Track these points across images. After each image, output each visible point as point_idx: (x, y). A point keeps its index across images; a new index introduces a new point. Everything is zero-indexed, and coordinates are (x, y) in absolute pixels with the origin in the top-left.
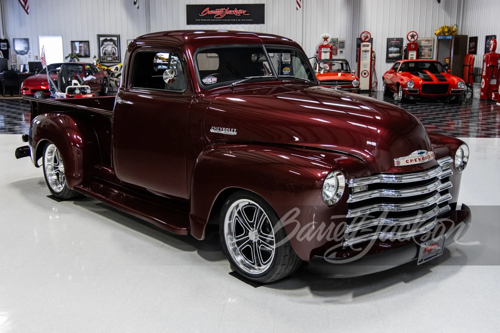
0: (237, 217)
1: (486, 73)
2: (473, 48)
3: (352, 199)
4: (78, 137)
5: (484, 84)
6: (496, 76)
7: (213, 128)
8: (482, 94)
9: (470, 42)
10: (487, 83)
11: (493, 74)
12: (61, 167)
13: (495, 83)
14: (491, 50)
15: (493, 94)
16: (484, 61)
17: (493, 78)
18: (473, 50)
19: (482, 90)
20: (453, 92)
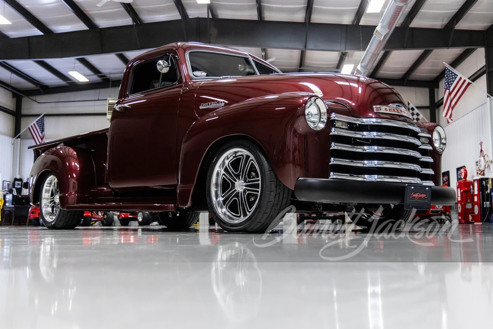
0: (224, 174)
1: (461, 198)
2: (446, 182)
3: (334, 132)
4: (76, 164)
5: (460, 208)
6: (470, 200)
7: (203, 105)
8: (460, 218)
9: (443, 177)
10: (463, 207)
11: (467, 199)
12: (57, 199)
13: (471, 207)
14: (462, 177)
15: (470, 216)
16: (458, 188)
17: (467, 203)
18: (446, 183)
19: (459, 214)
20: (432, 212)
